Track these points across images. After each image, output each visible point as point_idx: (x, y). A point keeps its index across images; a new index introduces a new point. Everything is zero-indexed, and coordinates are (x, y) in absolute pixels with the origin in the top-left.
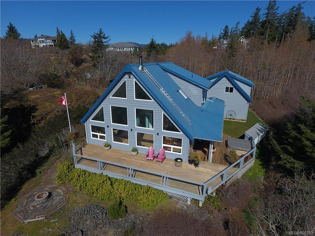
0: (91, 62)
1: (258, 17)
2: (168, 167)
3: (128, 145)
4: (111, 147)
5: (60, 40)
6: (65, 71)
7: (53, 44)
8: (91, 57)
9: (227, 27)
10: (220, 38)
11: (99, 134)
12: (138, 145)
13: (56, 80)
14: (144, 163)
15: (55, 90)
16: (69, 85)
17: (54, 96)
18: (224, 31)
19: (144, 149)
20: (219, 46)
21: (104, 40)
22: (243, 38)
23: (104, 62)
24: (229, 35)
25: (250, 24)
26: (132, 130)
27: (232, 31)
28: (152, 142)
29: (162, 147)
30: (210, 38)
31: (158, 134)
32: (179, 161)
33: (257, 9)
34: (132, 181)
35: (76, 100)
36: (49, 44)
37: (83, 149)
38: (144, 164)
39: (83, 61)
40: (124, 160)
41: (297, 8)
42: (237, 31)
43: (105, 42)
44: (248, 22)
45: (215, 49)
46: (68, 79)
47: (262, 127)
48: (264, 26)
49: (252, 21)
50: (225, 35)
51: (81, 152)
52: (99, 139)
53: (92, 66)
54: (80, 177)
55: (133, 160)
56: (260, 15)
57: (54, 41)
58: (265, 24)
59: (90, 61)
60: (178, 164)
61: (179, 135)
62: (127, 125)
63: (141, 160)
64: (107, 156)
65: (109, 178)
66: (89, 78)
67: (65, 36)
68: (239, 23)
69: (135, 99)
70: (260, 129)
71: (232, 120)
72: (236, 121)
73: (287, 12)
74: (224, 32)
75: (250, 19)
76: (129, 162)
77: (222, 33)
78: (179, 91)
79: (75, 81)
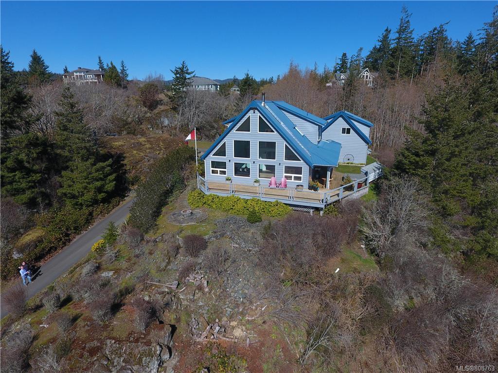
0: (169, 104)
1: (388, 42)
3: (250, 178)
4: (232, 181)
6: (137, 116)
7: (97, 81)
9: (344, 55)
10: (335, 71)
11: (219, 170)
12: (259, 177)
17: (140, 143)
18: (341, 61)
19: (265, 181)
20: (334, 83)
22: (367, 71)
24: (349, 66)
25: (376, 50)
27: (352, 61)
29: (284, 177)
30: (320, 71)
31: (280, 164)
36: (90, 81)
39: (158, 103)
41: (438, 31)
42: (359, 60)
43: (188, 78)
45: (329, 86)
46: (141, 126)
47: (379, 165)
48: (395, 56)
49: (380, 47)
50: (343, 66)
52: (219, 174)
53: (170, 110)
56: (390, 40)
57: (98, 76)
58: (396, 52)
61: (299, 163)
62: (250, 158)
66: (166, 125)
68: (361, 49)
69: (259, 132)
70: (377, 167)
71: (350, 165)
72: (354, 165)
73: (426, 36)
74: (341, 63)
77: (338, 64)
78: (296, 128)
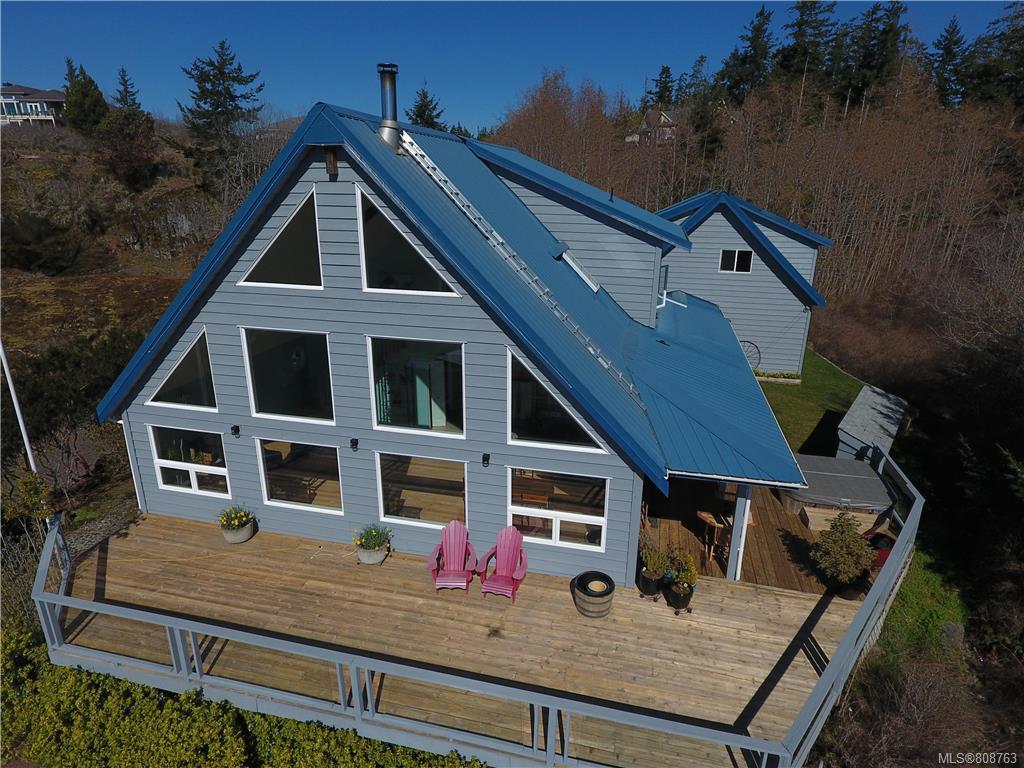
0: (190, 172)
1: (766, 39)
2: (547, 623)
3: (342, 513)
4: (255, 529)
5: (76, 102)
6: (82, 208)
7: (51, 117)
8: (188, 154)
9: (666, 71)
11: (193, 468)
12: (387, 512)
13: (48, 241)
14: (425, 610)
15: (26, 276)
16: (105, 260)
17: (23, 300)
18: (657, 86)
19: (421, 532)
20: (643, 135)
21: (239, 89)
23: (241, 171)
24: (674, 98)
25: (739, 61)
26: (354, 443)
28: (456, 488)
29: (510, 522)
31: (486, 458)
32: (596, 586)
33: (761, 14)
34: (365, 731)
35: (124, 317)
36: (35, 117)
37: (114, 544)
38: (422, 614)
39: (156, 170)
40: (323, 595)
41: (886, 10)
42: (697, 85)
43: (242, 96)
44: (734, 56)
45: (630, 143)
46: (100, 240)
47: (885, 401)
49: (746, 52)
51: (103, 561)
52: (195, 490)
53: (195, 190)
54: (69, 722)
55: (367, 592)
56: (771, 34)
57: (56, 106)
59: (188, 170)
60: (593, 604)
61: (591, 458)
62: (331, 418)
63: (406, 590)
64: (234, 578)
65: (239, 720)
66: (183, 235)
67: (96, 87)
69: (366, 289)
70: (885, 411)
72: (764, 378)
73: (855, 23)
74: (658, 90)
75: (739, 46)
76: (346, 605)
77: (650, 93)
78: (564, 256)
79: (127, 244)
